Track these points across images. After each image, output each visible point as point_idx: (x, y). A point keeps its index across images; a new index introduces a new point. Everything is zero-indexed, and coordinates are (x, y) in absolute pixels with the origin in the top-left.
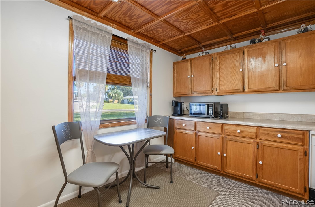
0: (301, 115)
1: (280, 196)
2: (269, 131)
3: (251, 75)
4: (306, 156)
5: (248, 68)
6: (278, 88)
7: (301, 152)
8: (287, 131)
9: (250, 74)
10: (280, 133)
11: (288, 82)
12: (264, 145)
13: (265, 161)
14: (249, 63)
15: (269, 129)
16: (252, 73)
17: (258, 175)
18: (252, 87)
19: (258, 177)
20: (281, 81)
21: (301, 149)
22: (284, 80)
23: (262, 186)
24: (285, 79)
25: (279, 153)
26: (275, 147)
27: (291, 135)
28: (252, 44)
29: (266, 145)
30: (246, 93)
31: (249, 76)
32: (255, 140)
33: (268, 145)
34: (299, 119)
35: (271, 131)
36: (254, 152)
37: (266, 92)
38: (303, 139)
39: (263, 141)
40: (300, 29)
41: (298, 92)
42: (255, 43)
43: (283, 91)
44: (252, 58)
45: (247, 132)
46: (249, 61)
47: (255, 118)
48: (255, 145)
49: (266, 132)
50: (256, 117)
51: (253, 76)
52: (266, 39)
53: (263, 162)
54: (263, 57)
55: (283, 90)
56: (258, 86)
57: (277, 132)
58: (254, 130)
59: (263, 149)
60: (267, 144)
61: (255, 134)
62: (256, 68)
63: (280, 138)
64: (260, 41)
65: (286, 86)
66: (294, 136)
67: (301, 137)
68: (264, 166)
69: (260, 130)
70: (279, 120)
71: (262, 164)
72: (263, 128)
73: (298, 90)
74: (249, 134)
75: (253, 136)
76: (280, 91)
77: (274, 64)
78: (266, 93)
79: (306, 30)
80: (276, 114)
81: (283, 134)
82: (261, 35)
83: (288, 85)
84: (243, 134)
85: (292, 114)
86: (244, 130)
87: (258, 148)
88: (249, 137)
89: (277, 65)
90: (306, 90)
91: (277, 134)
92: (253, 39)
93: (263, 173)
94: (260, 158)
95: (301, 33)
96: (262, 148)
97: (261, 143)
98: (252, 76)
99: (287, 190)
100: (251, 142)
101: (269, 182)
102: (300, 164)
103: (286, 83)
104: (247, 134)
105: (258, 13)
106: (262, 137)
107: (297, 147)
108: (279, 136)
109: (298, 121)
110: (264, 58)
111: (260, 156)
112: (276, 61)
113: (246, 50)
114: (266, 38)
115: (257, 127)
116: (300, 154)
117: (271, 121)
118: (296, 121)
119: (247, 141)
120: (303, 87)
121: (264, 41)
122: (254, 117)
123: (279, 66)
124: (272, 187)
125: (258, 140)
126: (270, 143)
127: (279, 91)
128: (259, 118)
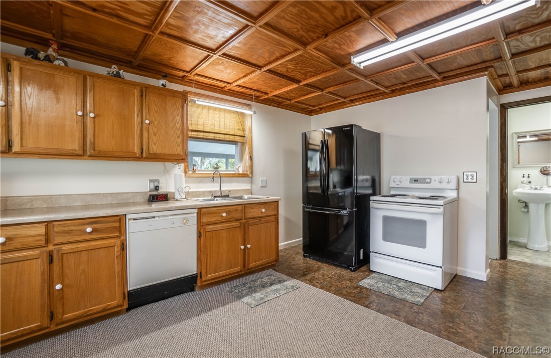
0: (111, 194)
1: (93, 326)
2: (71, 225)
3: (27, 121)
4: (123, 250)
5: (21, 104)
6: (81, 151)
7: (117, 247)
8: (99, 221)
9: (26, 118)
10: (90, 226)
11: (96, 144)
12: (62, 253)
13: (66, 281)
14: (23, 93)
15: (71, 223)
16: (30, 116)
17: (55, 313)
18: (30, 144)
19: (55, 316)
20: (87, 141)
21: (118, 242)
22: (90, 139)
23: (64, 327)
24: (92, 140)
25: (90, 258)
26: (84, 249)
27: (105, 224)
28: (29, 57)
29: (67, 252)
30: (15, 155)
31: (24, 120)
32: (44, 249)
33: (71, 251)
34: (109, 200)
35: (74, 225)
36: (43, 274)
37: (62, 157)
38: (120, 226)
39: (60, 246)
40: (112, 70)
41: (109, 160)
42: (37, 58)
43: (89, 158)
44: (31, 86)
45: (25, 237)
46: (23, 90)
47: (35, 206)
48: (45, 259)
49: (66, 229)
50: (37, 204)
51: (32, 123)
52: (60, 61)
53: (62, 284)
54: (55, 91)
55: (89, 156)
56: (43, 144)
57: (84, 224)
58: (41, 230)
59: (62, 261)
60: (69, 250)
61: (43, 238)
62: (39, 109)
63: (90, 233)
64: (48, 59)
65: (94, 150)
66: (109, 225)
67: (117, 224)
68: (65, 290)
69: (54, 227)
70: (81, 204)
71: (62, 289)
72: (59, 223)
73: (109, 158)
74: (30, 239)
75: (38, 243)
76: (85, 157)
77: (75, 110)
78: (60, 158)
79: (118, 75)
80: (76, 195)
81: (94, 225)
82: (50, 49)
83: (96, 149)
84: (14, 245)
85: (100, 194)
86: (16, 235)
87: (51, 261)
88: (31, 245)
89: (80, 113)
90: (119, 158)
91: (85, 227)
92: (33, 48)
93: (63, 305)
94: (55, 280)
95: (112, 76)
96: (60, 258)
97: (58, 250)
98: (30, 123)
99: (104, 310)
100: (34, 255)
101: (75, 315)
102: (118, 263)
103: (93, 145)
104: (25, 241)
105: (51, 5)
106: (58, 240)
107: (113, 241)
108: (89, 230)
109: (108, 203)
110: (58, 94)
111: (56, 275)
112: (78, 105)
113: (16, 65)
114: (59, 59)
115: (48, 223)
116: (117, 249)
117: (69, 208)
118: (105, 203)
119: (26, 256)
120: (116, 155)
121: (57, 63)
122: (32, 205)
123: (83, 116)
124: (81, 320)
125: (51, 247)
126: (74, 247)
127: (82, 156)
128: (45, 206)
